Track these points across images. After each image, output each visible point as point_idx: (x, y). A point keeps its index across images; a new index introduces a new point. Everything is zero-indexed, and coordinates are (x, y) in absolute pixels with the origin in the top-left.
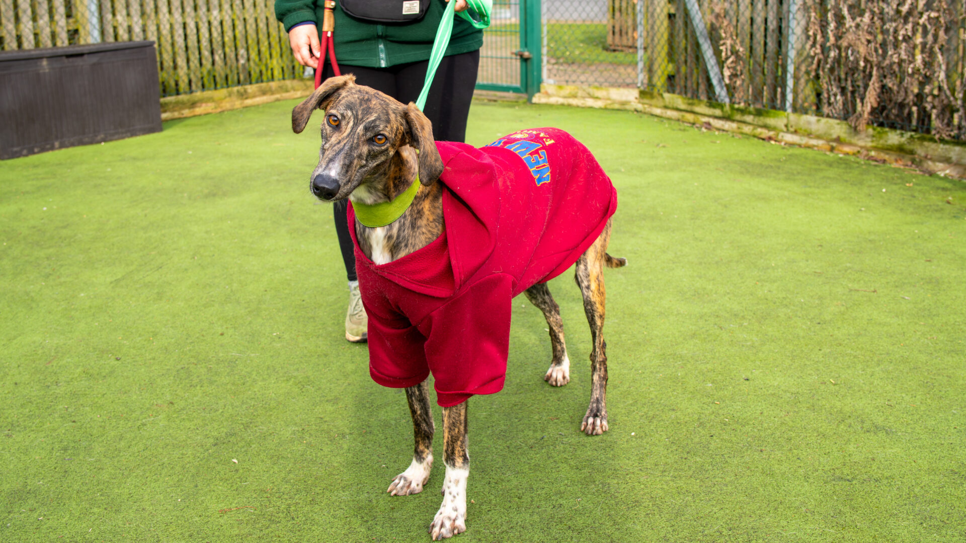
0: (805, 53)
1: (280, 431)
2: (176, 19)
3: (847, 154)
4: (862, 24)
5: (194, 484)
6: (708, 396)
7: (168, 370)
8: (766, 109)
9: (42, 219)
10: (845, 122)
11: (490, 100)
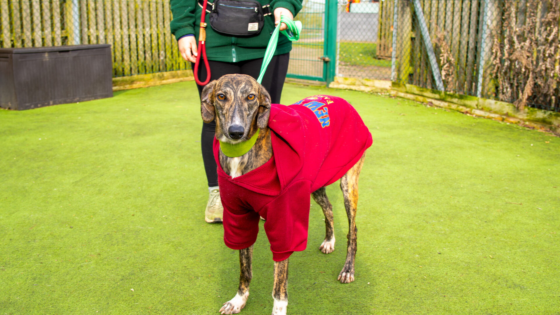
0: (490, 63)
1: (161, 273)
2: (125, 32)
3: (512, 123)
4: (524, 47)
5: (107, 302)
6: (415, 263)
7: (100, 235)
8: (465, 95)
9: (38, 145)
10: (511, 104)
11: (305, 85)
